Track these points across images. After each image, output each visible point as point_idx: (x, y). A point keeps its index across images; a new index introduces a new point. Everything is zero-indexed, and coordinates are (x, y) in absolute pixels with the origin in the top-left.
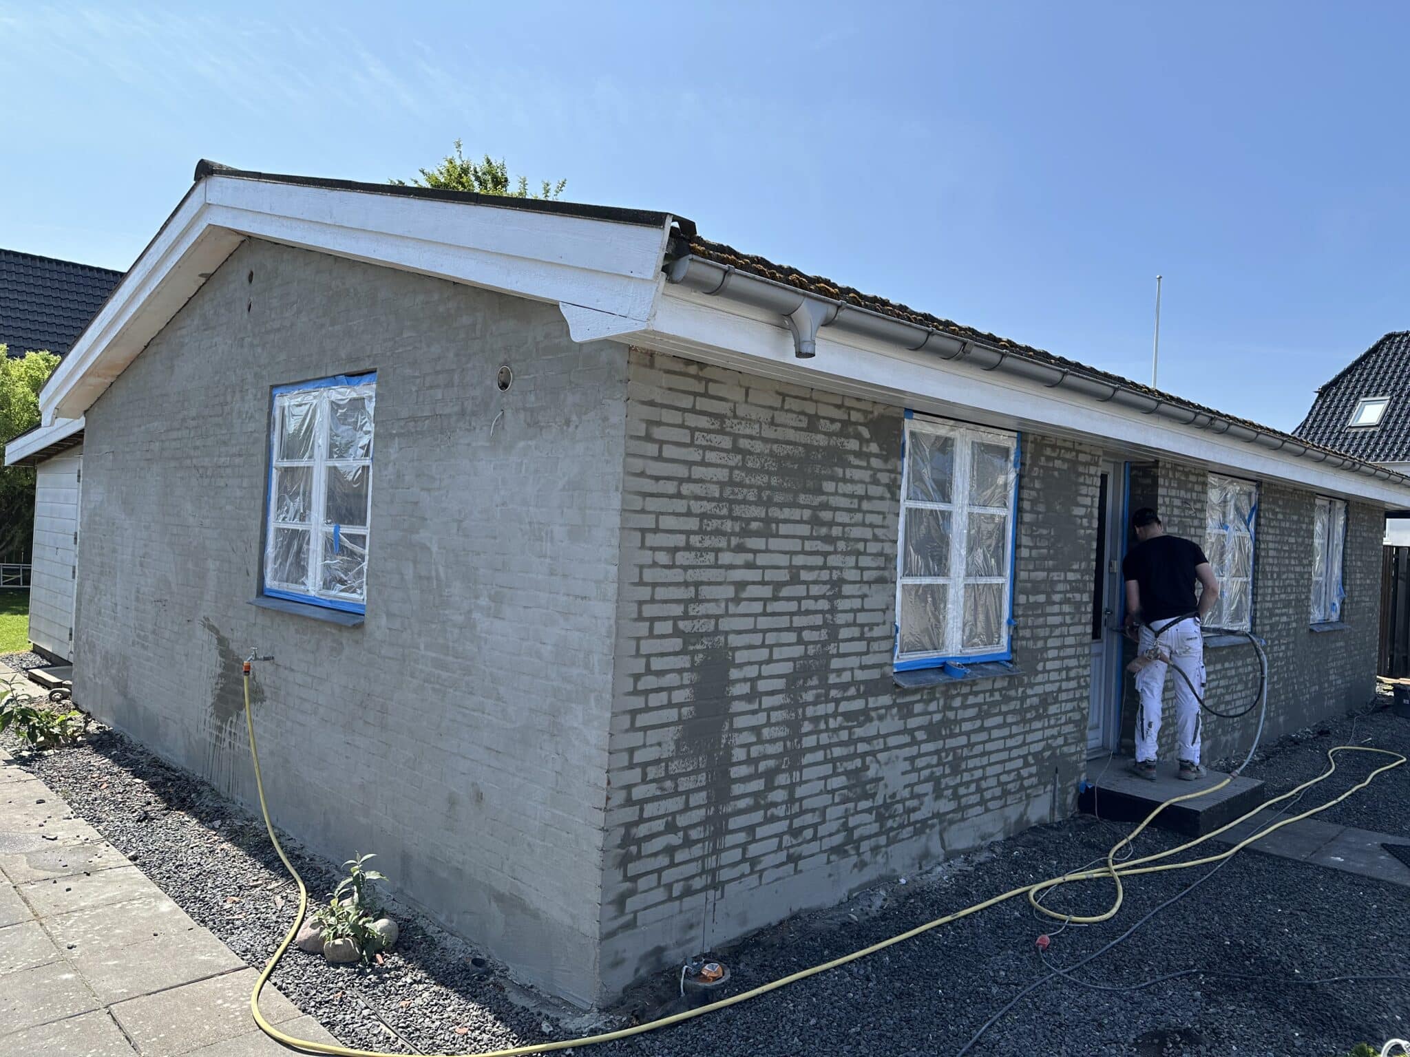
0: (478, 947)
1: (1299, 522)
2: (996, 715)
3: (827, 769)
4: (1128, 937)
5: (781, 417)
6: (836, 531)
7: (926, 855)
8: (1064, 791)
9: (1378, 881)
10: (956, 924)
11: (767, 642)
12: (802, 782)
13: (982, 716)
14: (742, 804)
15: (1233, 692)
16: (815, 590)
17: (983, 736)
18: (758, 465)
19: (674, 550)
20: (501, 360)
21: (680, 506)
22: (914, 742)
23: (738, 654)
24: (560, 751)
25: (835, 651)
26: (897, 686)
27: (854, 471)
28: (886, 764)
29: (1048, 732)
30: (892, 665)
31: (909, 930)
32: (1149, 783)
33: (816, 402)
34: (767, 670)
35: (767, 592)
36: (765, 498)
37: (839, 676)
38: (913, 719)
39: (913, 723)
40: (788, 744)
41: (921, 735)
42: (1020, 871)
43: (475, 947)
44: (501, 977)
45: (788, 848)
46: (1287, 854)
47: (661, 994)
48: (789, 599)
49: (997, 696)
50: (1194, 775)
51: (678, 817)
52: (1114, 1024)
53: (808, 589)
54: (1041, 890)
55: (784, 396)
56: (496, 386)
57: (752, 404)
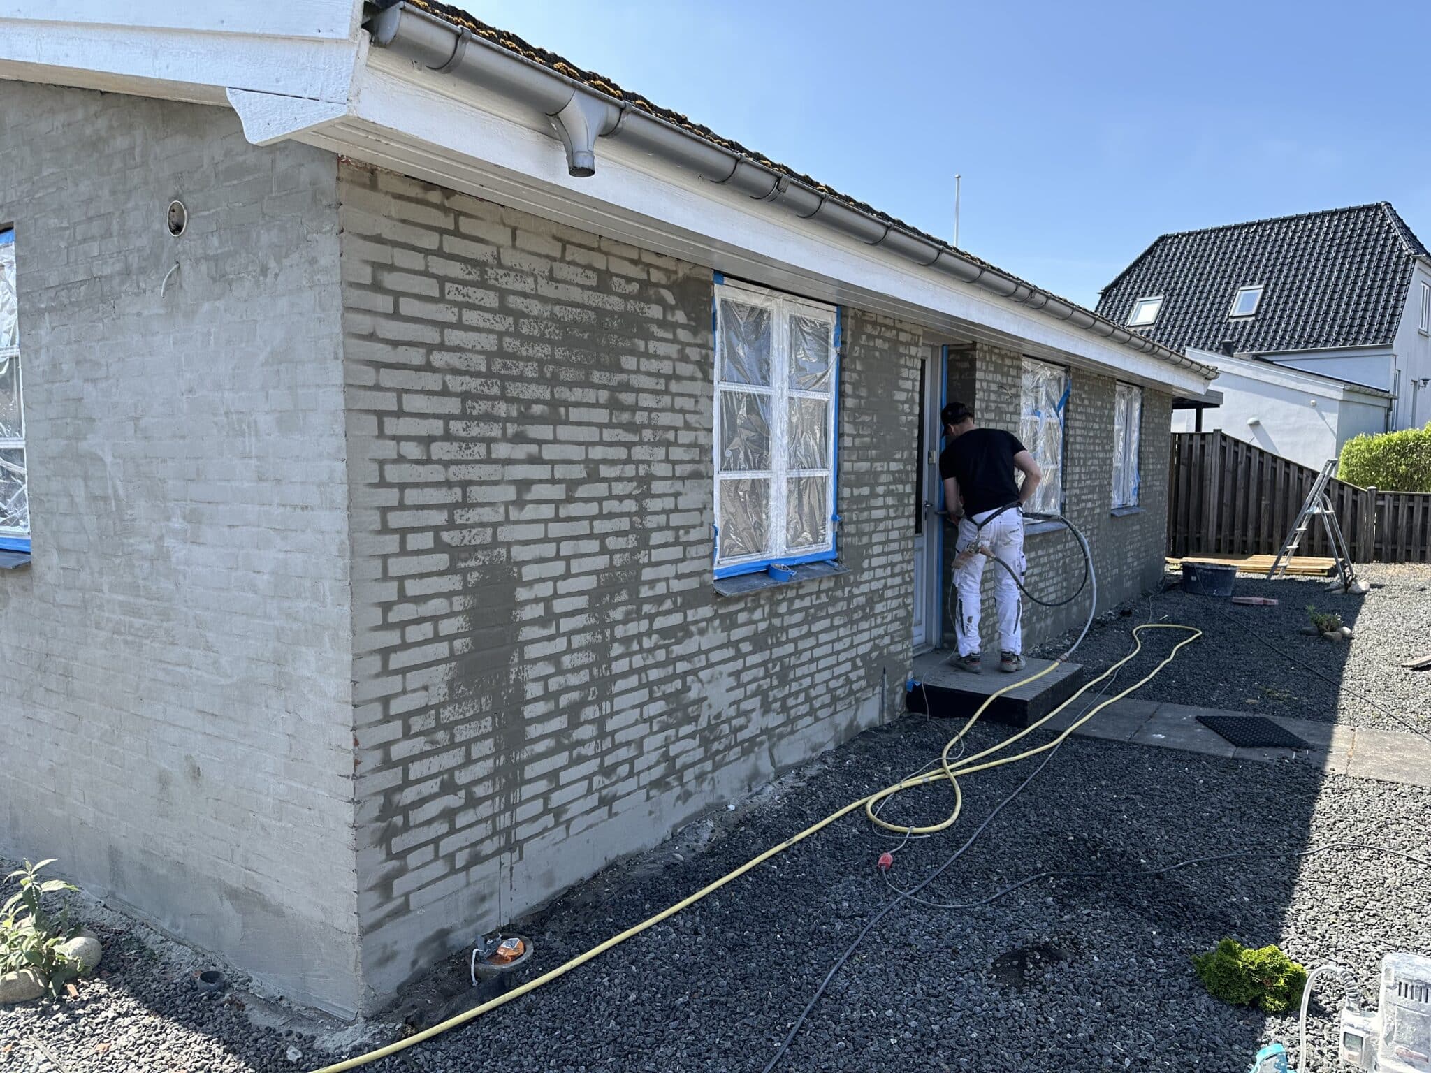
0: (213, 956)
1: (1102, 408)
2: (822, 618)
3: (643, 695)
4: (972, 844)
5: (563, 271)
6: (641, 417)
7: (755, 775)
8: (893, 692)
9: (1199, 754)
10: (791, 851)
11: (562, 554)
12: (613, 714)
13: (810, 620)
14: (540, 747)
15: (1045, 580)
16: (619, 489)
17: (811, 642)
18: (536, 332)
19: (427, 441)
20: (171, 193)
21: (432, 381)
22: (739, 655)
23: (525, 570)
24: (291, 708)
25: (646, 560)
26: (718, 595)
27: (658, 344)
28: (709, 682)
29: (875, 632)
30: (711, 571)
31: (740, 865)
32: (974, 676)
33: (607, 254)
34: (563, 587)
35: (558, 492)
36: (548, 375)
37: (652, 588)
38: (737, 630)
39: (737, 634)
40: (595, 671)
41: (746, 647)
42: (854, 782)
43: (209, 956)
44: (240, 991)
45: (599, 790)
46: (1112, 736)
47: (447, 985)
48: (587, 500)
49: (824, 599)
50: (1014, 667)
51: (457, 773)
52: (968, 948)
53: (610, 487)
54: (878, 801)
55: (565, 243)
56: (167, 231)
57: (523, 251)
